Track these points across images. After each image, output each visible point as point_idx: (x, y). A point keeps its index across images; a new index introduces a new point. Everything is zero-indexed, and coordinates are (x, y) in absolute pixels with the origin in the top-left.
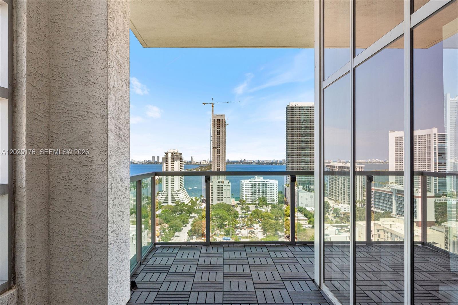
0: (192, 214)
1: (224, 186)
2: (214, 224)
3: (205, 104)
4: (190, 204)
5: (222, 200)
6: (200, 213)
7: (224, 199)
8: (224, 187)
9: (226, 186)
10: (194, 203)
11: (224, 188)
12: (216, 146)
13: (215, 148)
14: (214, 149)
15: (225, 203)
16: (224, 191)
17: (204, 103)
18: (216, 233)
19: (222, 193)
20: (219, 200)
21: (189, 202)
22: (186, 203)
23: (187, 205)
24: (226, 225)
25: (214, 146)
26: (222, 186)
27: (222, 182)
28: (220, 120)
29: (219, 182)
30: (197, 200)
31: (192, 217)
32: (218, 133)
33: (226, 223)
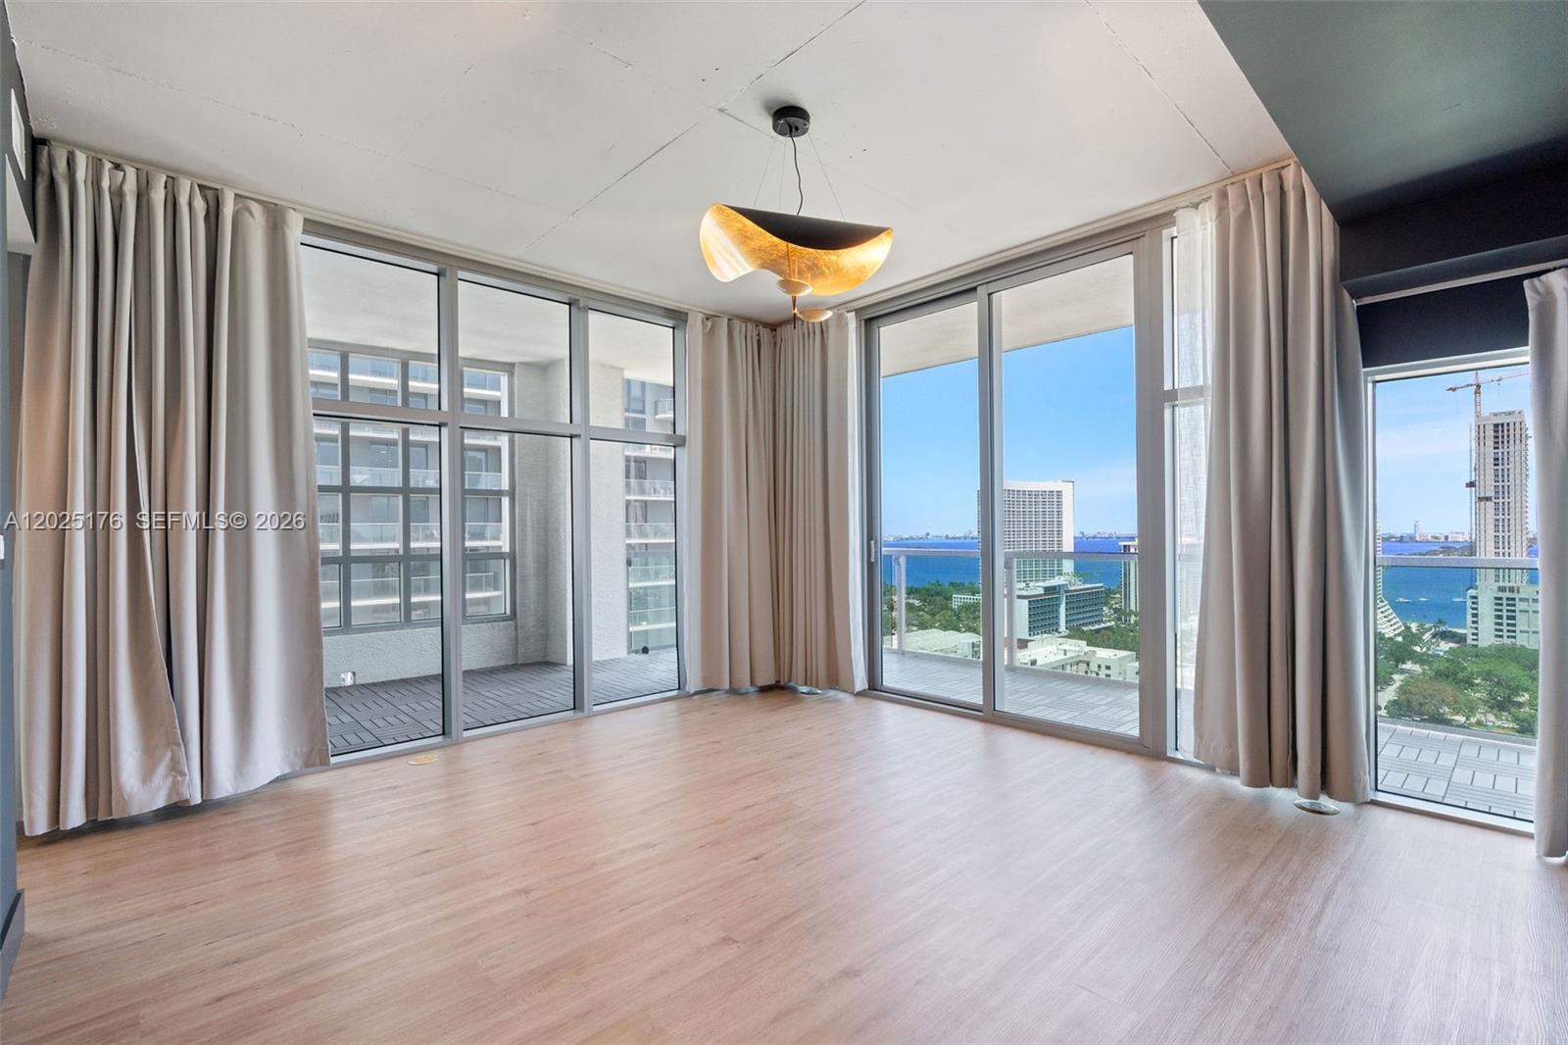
0: (1404, 663)
1: (1521, 600)
2: (1478, 695)
3: (1454, 390)
4: (1400, 639)
5: (1514, 637)
6: (1429, 663)
7: (1518, 635)
8: (1517, 602)
9: (1527, 600)
10: (1411, 638)
11: (1520, 606)
12: (1492, 494)
13: (1488, 499)
14: (1482, 503)
15: (1522, 647)
16: (1518, 614)
17: (1453, 387)
18: (1483, 719)
19: (1514, 618)
20: (1501, 636)
21: (1399, 635)
22: (1387, 636)
23: (1391, 639)
24: (1520, 705)
25: (1482, 495)
26: (1514, 599)
27: (1512, 590)
28: (1502, 425)
29: (1502, 589)
30: (1422, 630)
31: (1403, 671)
32: (1496, 459)
33: (1521, 699)
